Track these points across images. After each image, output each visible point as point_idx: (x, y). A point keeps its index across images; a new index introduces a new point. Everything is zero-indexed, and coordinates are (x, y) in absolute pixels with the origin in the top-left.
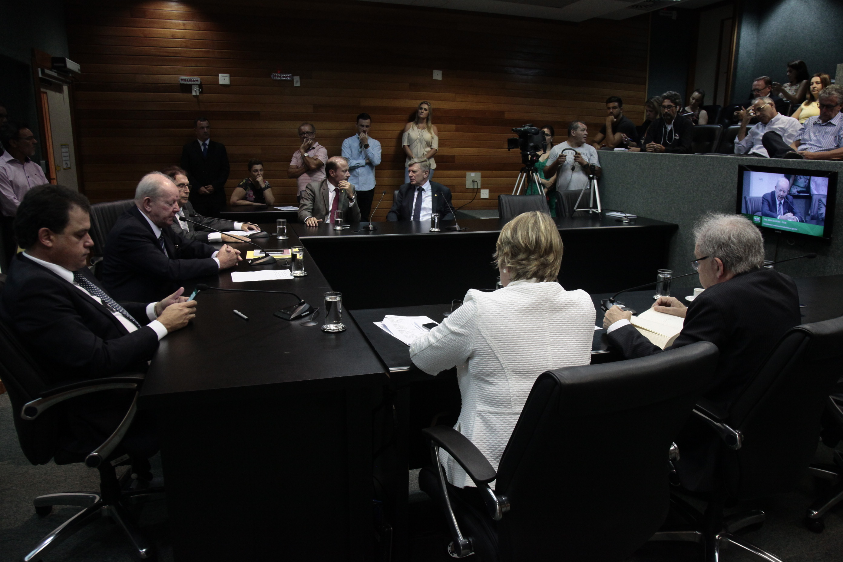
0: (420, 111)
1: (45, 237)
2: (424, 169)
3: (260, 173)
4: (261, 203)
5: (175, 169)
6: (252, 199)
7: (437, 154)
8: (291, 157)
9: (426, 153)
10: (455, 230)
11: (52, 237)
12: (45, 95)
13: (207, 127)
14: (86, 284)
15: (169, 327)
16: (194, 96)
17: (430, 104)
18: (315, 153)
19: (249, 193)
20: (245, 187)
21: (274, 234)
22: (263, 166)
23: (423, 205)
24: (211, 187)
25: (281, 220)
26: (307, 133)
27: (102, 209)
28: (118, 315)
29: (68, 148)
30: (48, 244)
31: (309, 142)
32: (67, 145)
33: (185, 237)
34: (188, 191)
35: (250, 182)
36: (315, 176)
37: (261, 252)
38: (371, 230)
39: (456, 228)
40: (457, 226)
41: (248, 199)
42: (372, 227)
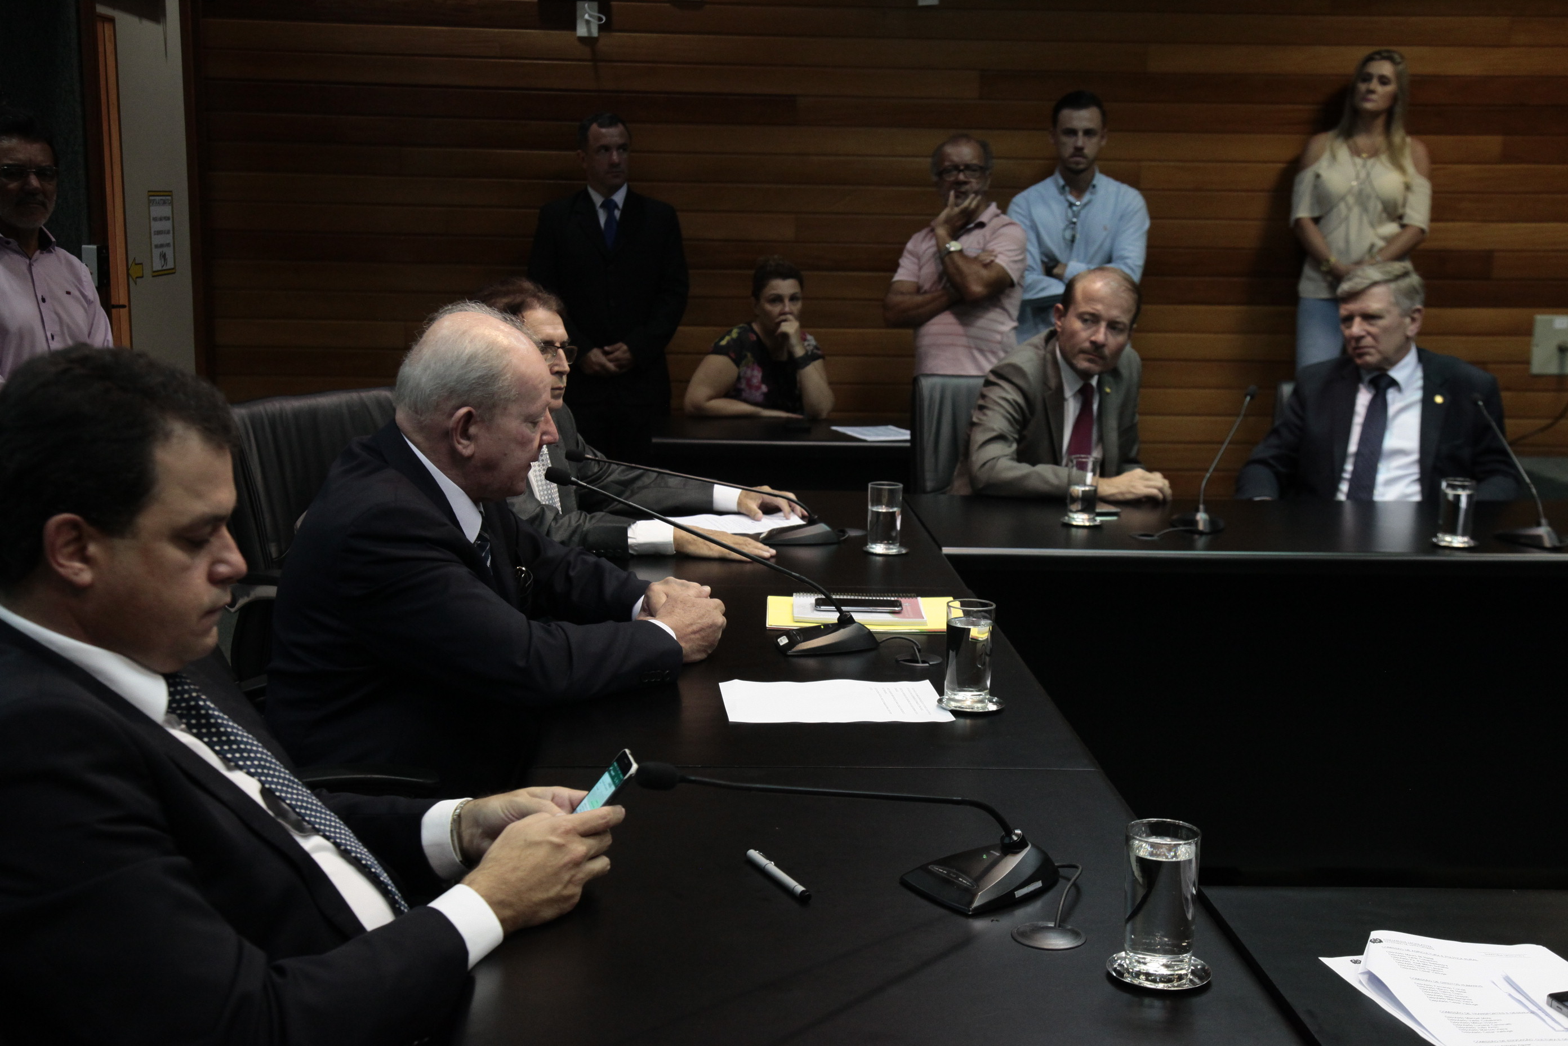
0: (1363, 87)
1: (71, 549)
2: (1406, 303)
3: (788, 306)
4: (787, 410)
5: (522, 291)
6: (758, 396)
7: (1422, 246)
8: (899, 252)
9: (1381, 244)
10: (1536, 544)
11: (92, 549)
12: (107, 27)
13: (622, 147)
14: (209, 726)
15: (508, 913)
16: (581, 39)
17: (1402, 57)
18: (986, 243)
19: (749, 373)
20: (736, 353)
21: (853, 533)
22: (801, 284)
23: (1391, 441)
24: (625, 352)
25: (886, 486)
26: (968, 167)
27: (275, 421)
28: (320, 848)
29: (171, 203)
30: (76, 574)
31: (970, 204)
32: (169, 193)
33: (548, 533)
34: (566, 366)
35: (754, 338)
36: (981, 322)
37: (819, 603)
38: (1201, 533)
39: (1539, 538)
40: (1543, 531)
41: (744, 395)
42: (1205, 521)
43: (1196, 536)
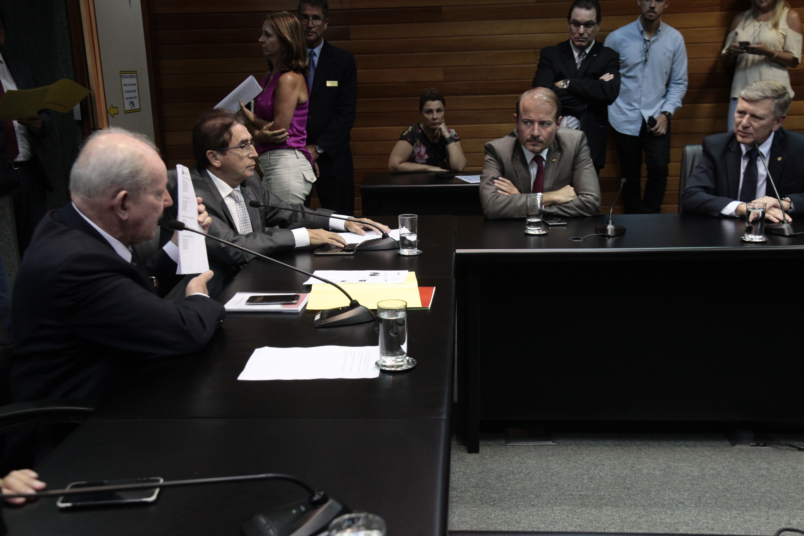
4: (441, 168)
6: (424, 160)
19: (419, 149)
20: (411, 138)
22: (444, 103)
29: (137, 77)
32: (135, 72)
35: (420, 131)
41: (417, 160)
42: (612, 229)
43: (607, 238)
